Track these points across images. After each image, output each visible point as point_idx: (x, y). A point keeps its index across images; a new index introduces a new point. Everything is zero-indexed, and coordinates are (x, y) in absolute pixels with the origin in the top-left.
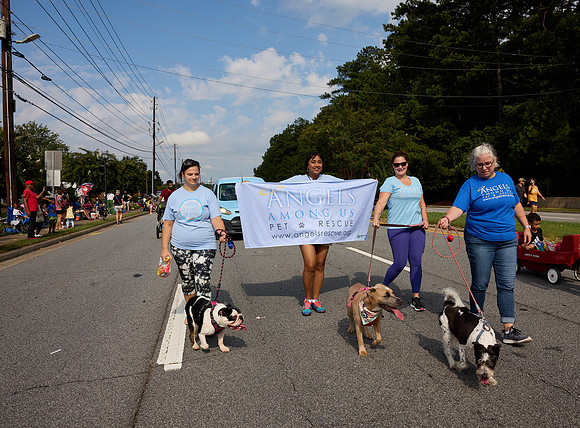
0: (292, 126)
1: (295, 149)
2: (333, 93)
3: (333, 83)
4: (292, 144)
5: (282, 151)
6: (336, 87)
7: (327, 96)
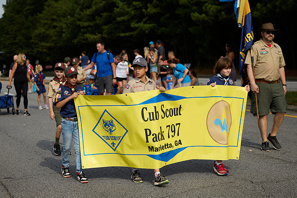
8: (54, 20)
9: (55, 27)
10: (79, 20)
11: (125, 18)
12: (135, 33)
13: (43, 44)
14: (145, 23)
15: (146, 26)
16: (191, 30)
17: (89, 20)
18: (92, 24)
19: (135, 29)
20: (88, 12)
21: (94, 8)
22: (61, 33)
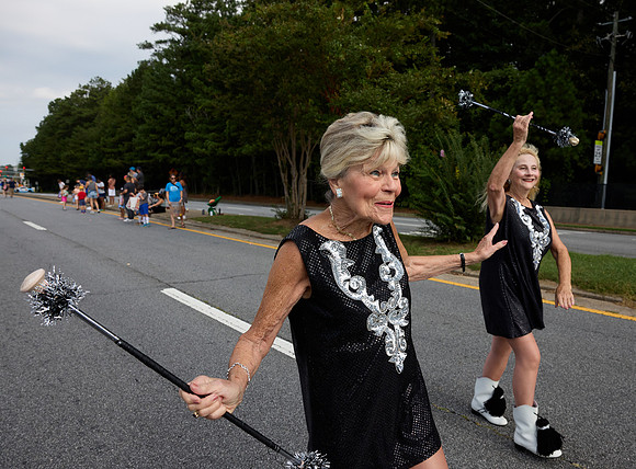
0: (85, 87)
1: (90, 119)
2: (158, 42)
3: (159, 27)
4: (87, 112)
5: (69, 121)
6: (164, 35)
7: (148, 46)
8: (82, 145)
9: (82, 151)
10: (105, 146)
11: (143, 147)
12: (151, 161)
13: (71, 165)
14: (160, 153)
15: (160, 156)
16: (197, 161)
17: (114, 147)
18: (115, 150)
19: (151, 158)
20: (112, 140)
21: (117, 137)
22: (87, 156)
